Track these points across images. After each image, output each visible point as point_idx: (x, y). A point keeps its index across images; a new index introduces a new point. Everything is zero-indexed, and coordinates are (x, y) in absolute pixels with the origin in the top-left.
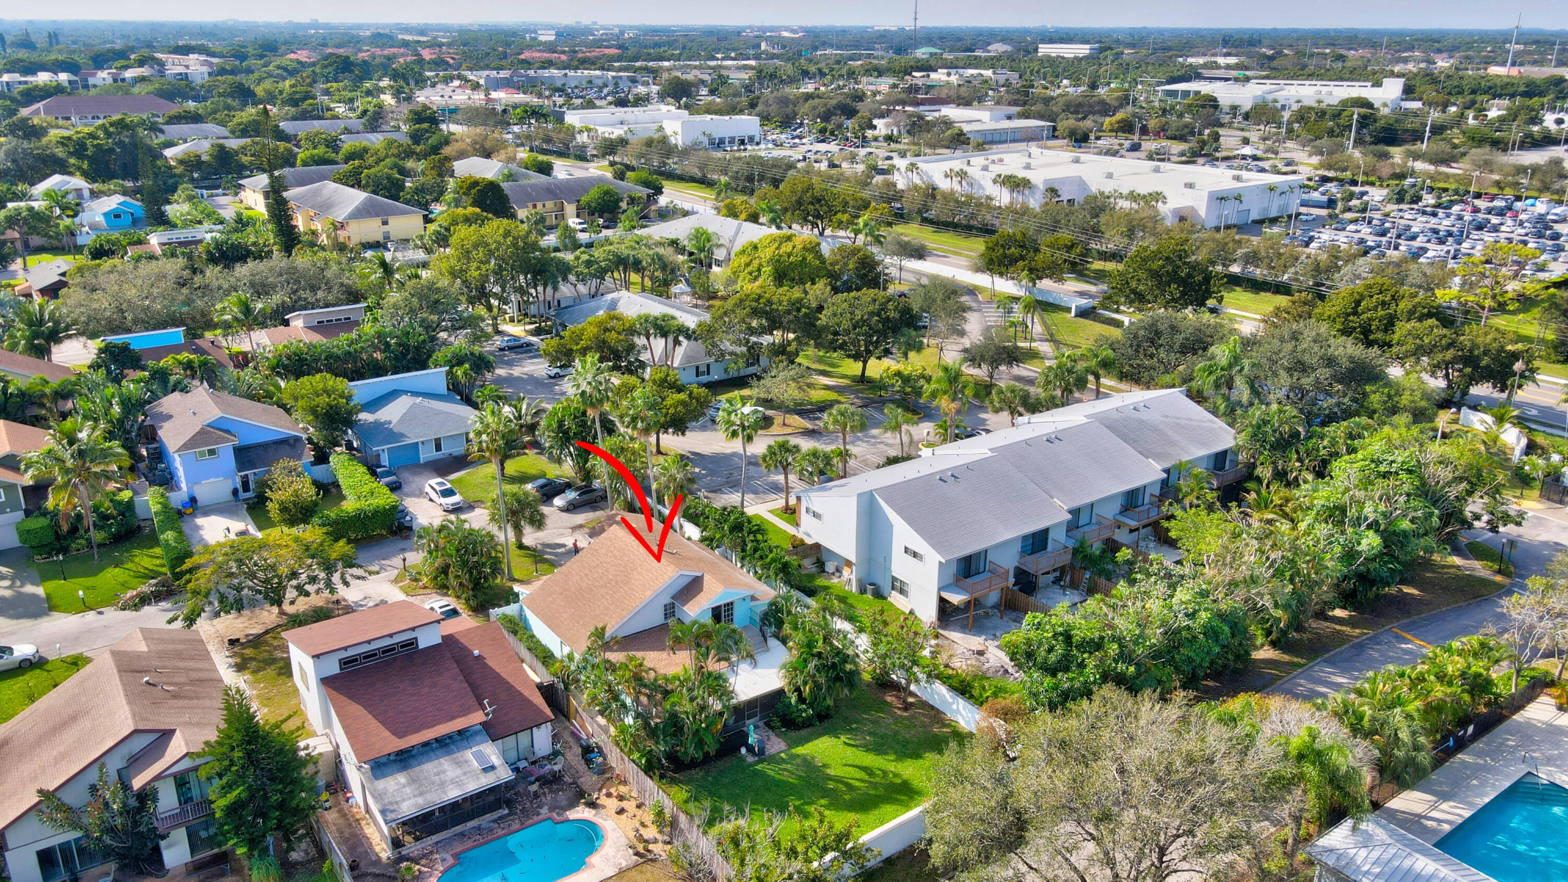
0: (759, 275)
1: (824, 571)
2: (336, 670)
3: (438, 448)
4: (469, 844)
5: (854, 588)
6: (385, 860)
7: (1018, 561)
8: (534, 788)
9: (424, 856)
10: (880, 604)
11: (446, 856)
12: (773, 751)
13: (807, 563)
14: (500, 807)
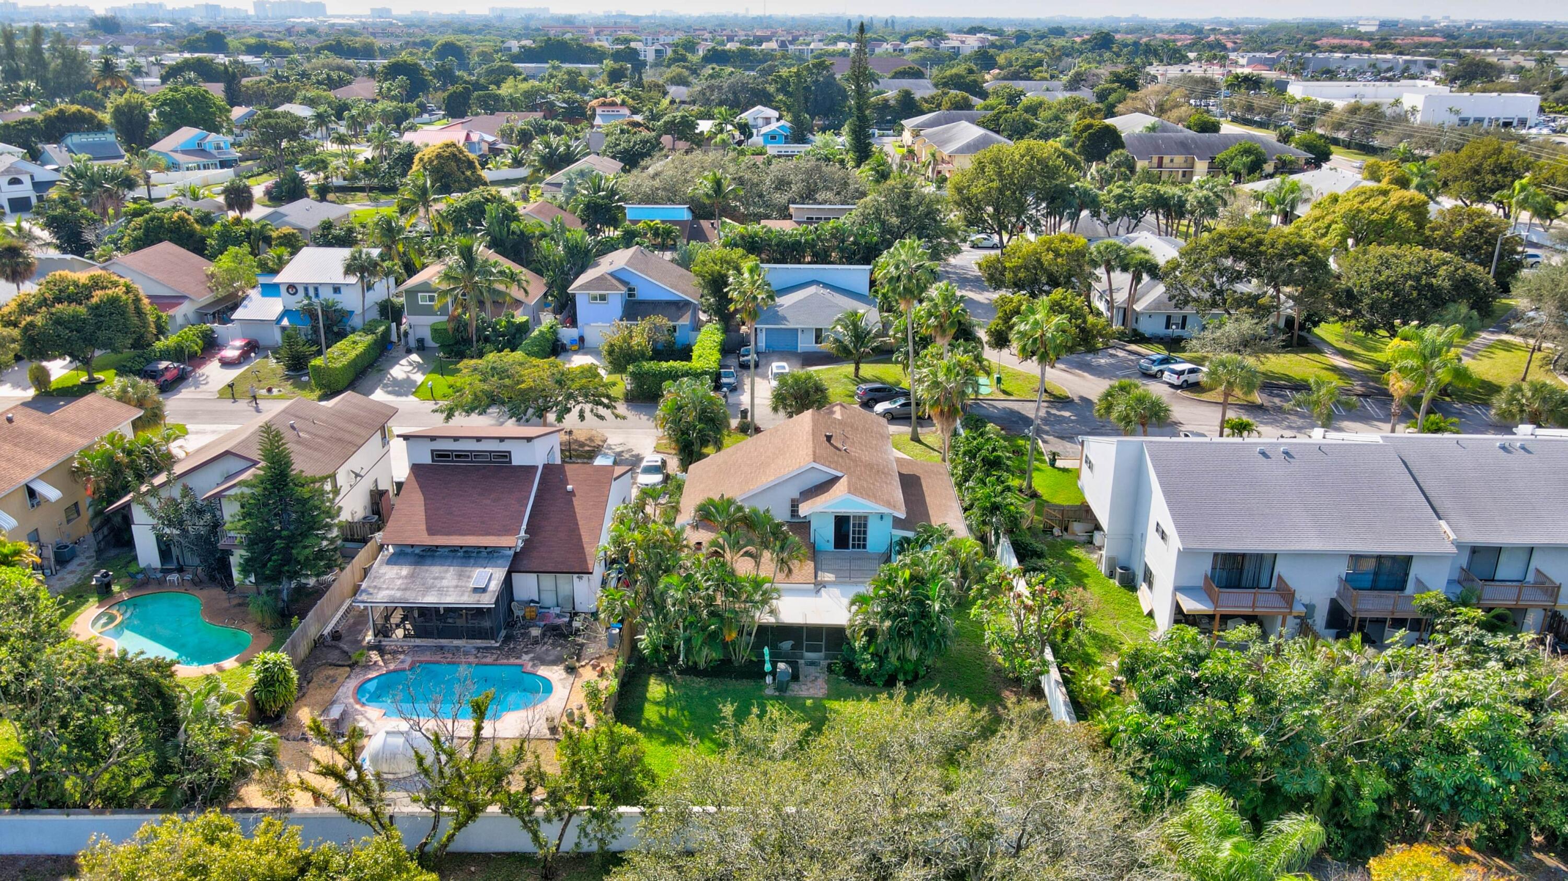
0: (1327, 233)
1: (1091, 543)
2: (427, 460)
3: (818, 339)
4: (438, 658)
5: (1103, 568)
6: (365, 643)
7: (1338, 592)
8: (535, 632)
9: (394, 653)
10: (1124, 595)
11: (409, 660)
12: (804, 693)
13: (1078, 528)
14: (493, 638)
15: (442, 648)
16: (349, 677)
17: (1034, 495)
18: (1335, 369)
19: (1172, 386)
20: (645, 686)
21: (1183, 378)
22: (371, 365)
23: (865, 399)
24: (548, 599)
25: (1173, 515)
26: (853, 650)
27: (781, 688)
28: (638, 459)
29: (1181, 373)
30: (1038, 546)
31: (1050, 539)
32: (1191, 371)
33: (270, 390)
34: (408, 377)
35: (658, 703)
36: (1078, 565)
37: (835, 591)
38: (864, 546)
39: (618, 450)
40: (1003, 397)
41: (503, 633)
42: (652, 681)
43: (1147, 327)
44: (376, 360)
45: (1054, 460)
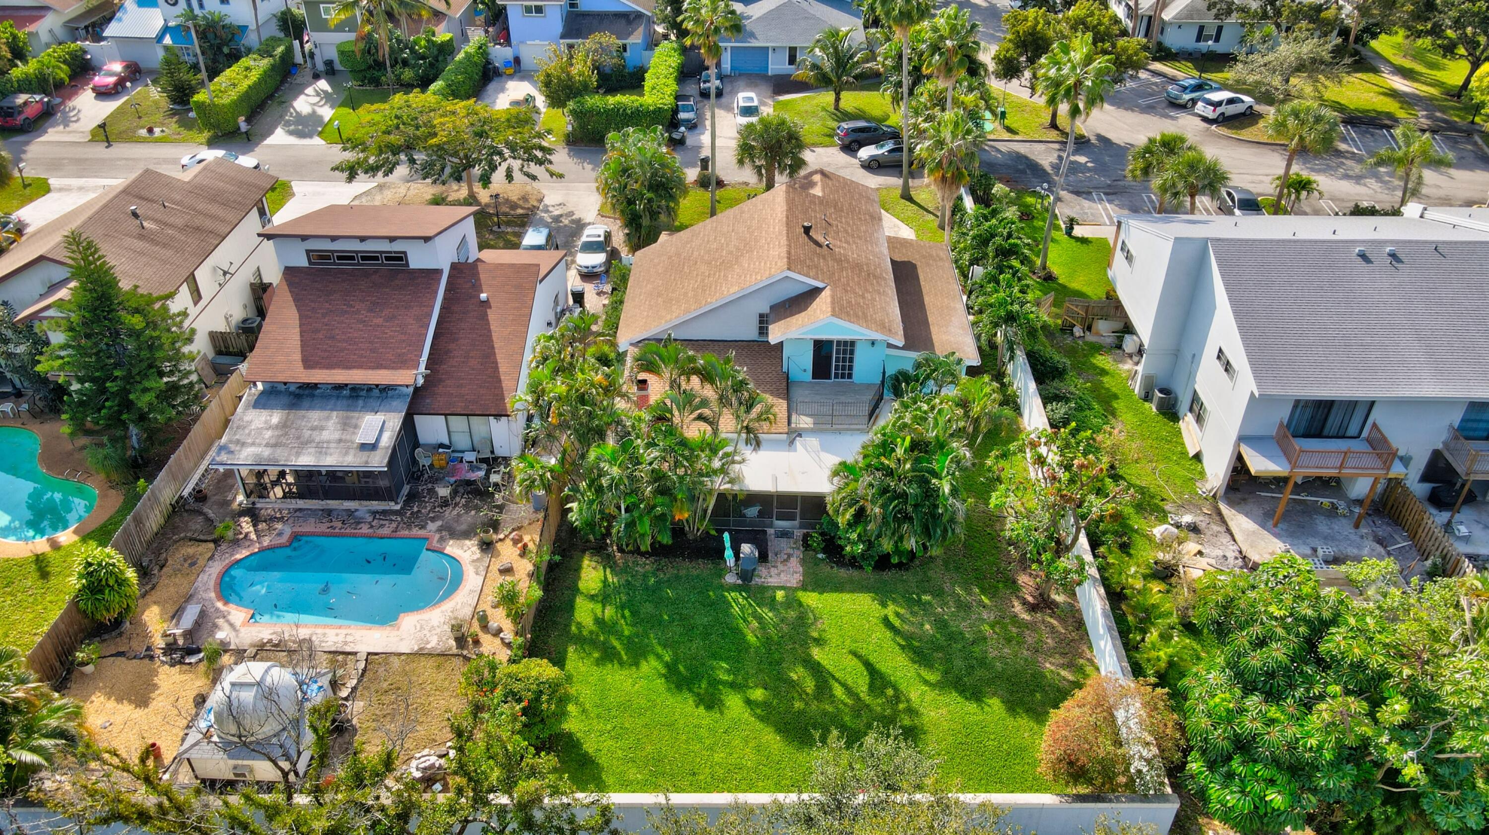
1: (1119, 347)
2: (302, 262)
3: (792, 60)
4: (323, 528)
5: (1137, 388)
6: (235, 506)
7: (1445, 443)
8: (443, 491)
9: (272, 519)
10: (1162, 426)
11: (288, 531)
12: (773, 581)
13: (1104, 328)
14: (392, 498)
15: (329, 512)
16: (211, 558)
17: (1049, 278)
18: (1394, 94)
19: (1205, 119)
20: (578, 569)
21: (1219, 110)
22: (271, 97)
23: (847, 141)
24: (461, 441)
25: (1246, 346)
26: (836, 525)
27: (746, 576)
28: (579, 226)
29: (1219, 104)
30: (1060, 359)
31: (1069, 340)
32: (1231, 101)
33: (150, 131)
34: (314, 112)
35: (592, 598)
36: (1105, 379)
37: (813, 441)
38: (850, 376)
39: (556, 213)
40: (1006, 136)
41: (406, 489)
42: (586, 562)
43: (1174, 40)
44: (277, 89)
45: (1072, 228)
